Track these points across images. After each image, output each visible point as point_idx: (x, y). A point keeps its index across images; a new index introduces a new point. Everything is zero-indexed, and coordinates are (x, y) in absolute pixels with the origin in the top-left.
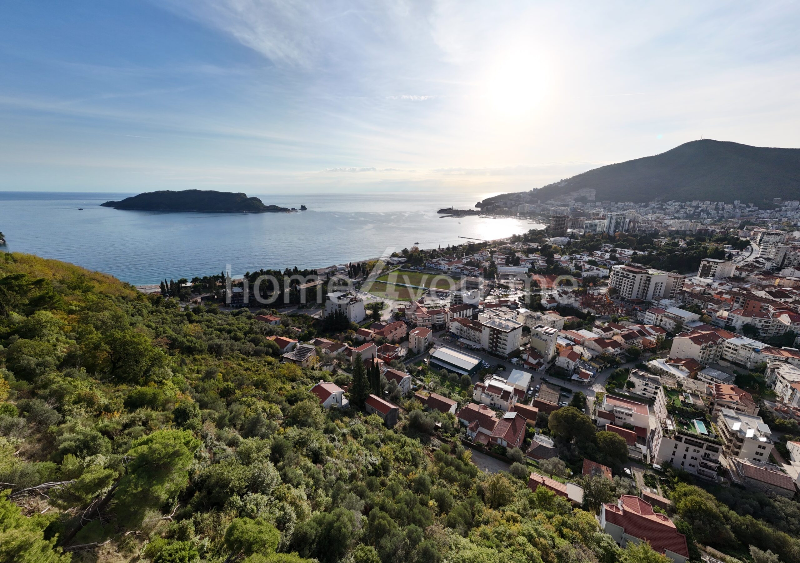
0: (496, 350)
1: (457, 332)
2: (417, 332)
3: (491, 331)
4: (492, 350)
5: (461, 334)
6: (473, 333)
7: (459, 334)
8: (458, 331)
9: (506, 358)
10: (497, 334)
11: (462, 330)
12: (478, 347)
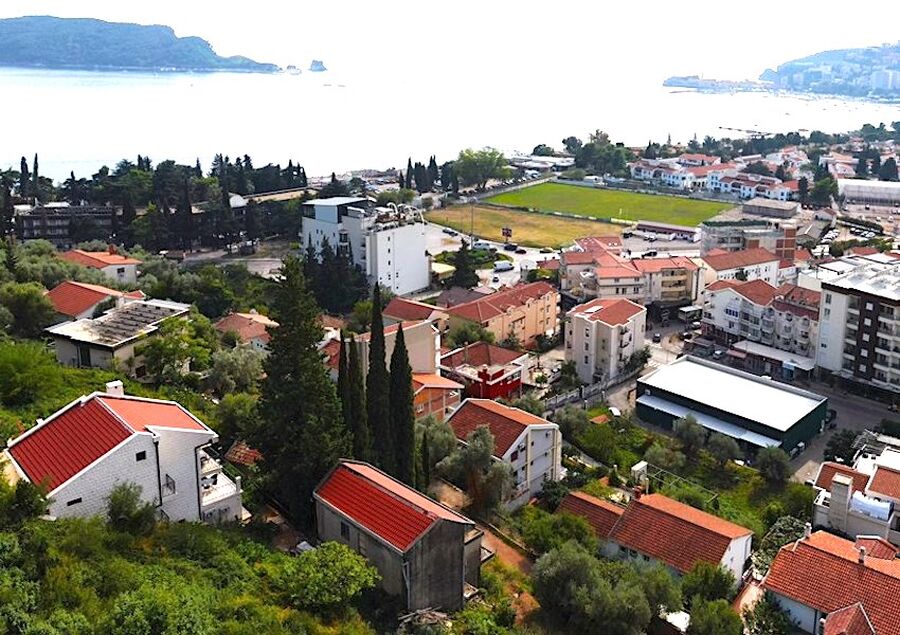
0: (871, 373)
1: (731, 325)
2: (593, 309)
3: (852, 306)
4: (858, 373)
5: (745, 328)
6: (787, 324)
7: (735, 330)
8: (733, 318)
10: (873, 316)
11: (746, 316)
12: (805, 364)
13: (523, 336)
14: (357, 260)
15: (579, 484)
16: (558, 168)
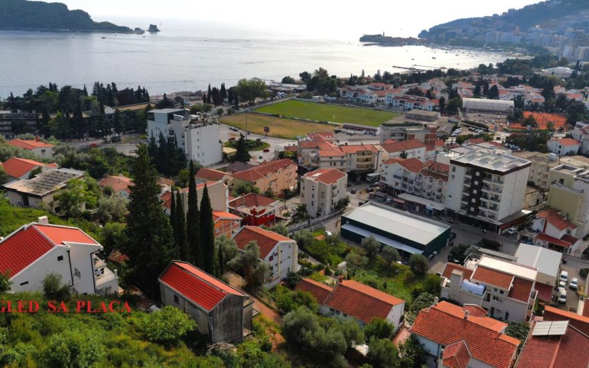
0: (477, 212)
1: (397, 184)
2: (317, 175)
3: (467, 174)
4: (469, 212)
5: (404, 186)
6: (430, 184)
7: (399, 187)
8: (398, 180)
9: (499, 227)
10: (480, 179)
11: (406, 179)
12: (439, 207)
13: (277, 190)
14: (180, 145)
15: (308, 274)
16: (296, 91)
